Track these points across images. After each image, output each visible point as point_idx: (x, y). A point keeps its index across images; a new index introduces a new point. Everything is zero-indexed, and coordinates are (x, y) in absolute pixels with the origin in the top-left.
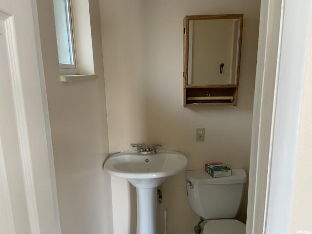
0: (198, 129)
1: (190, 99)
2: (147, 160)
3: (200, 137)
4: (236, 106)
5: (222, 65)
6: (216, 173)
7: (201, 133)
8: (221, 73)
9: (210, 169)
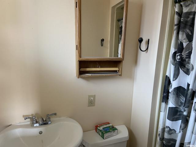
0: (90, 96)
1: (82, 69)
2: (41, 133)
3: (91, 103)
4: (121, 76)
5: (103, 40)
6: (106, 135)
7: (92, 99)
8: (102, 46)
9: (100, 131)
